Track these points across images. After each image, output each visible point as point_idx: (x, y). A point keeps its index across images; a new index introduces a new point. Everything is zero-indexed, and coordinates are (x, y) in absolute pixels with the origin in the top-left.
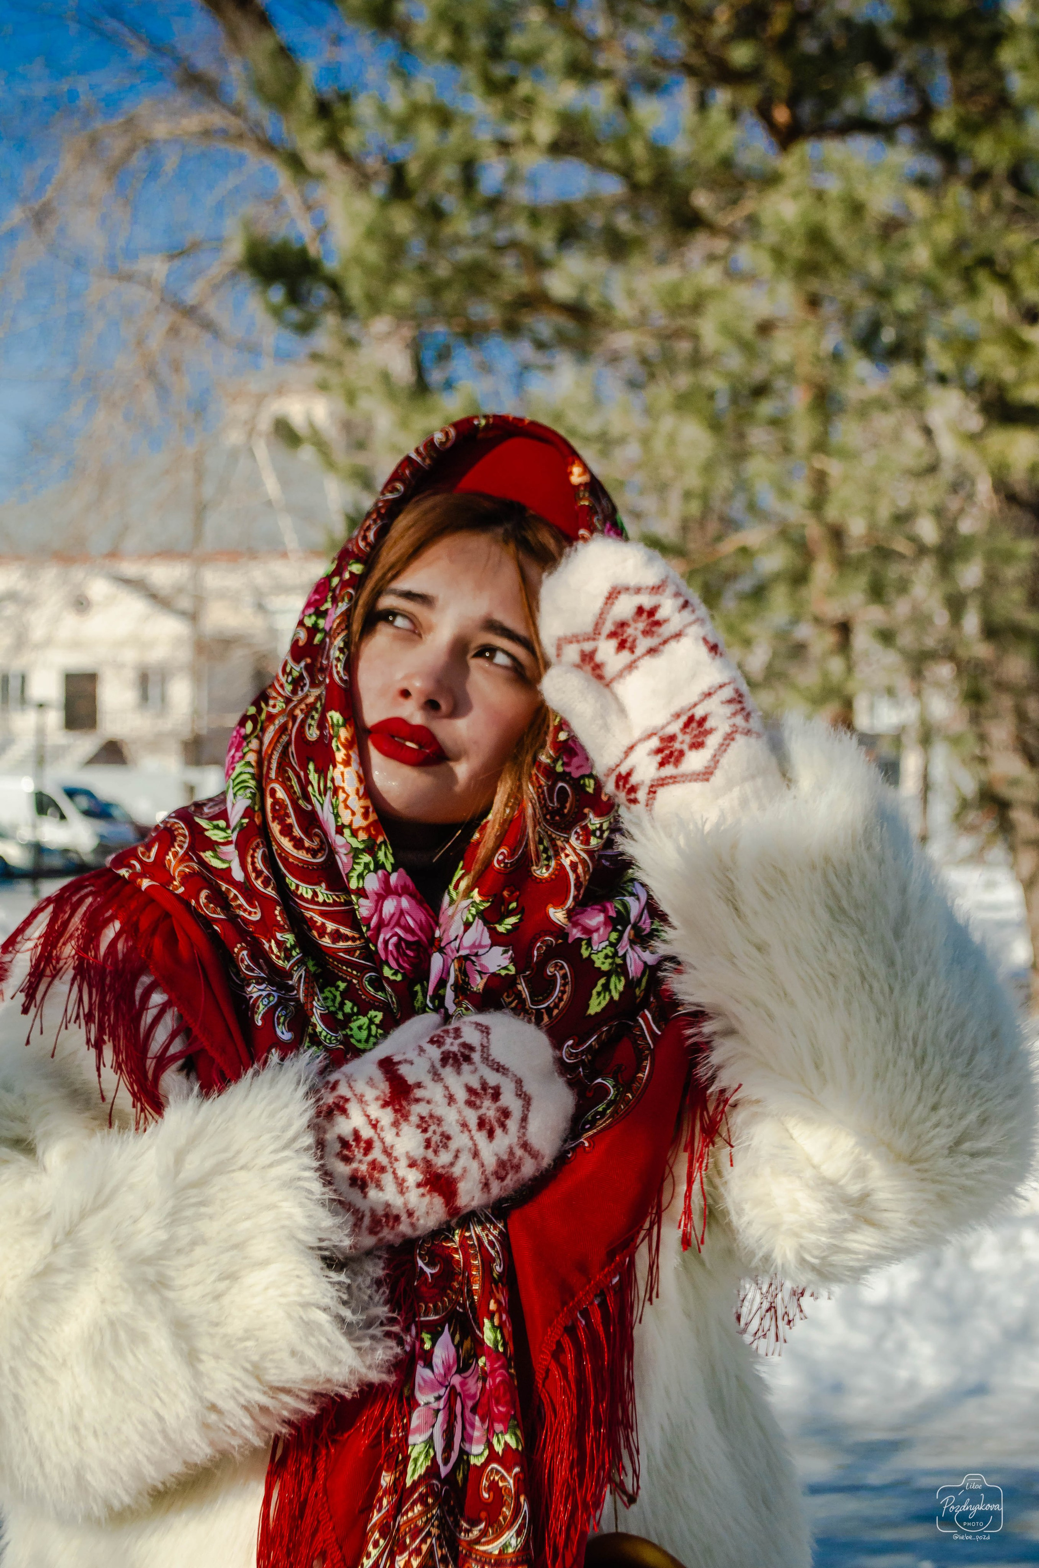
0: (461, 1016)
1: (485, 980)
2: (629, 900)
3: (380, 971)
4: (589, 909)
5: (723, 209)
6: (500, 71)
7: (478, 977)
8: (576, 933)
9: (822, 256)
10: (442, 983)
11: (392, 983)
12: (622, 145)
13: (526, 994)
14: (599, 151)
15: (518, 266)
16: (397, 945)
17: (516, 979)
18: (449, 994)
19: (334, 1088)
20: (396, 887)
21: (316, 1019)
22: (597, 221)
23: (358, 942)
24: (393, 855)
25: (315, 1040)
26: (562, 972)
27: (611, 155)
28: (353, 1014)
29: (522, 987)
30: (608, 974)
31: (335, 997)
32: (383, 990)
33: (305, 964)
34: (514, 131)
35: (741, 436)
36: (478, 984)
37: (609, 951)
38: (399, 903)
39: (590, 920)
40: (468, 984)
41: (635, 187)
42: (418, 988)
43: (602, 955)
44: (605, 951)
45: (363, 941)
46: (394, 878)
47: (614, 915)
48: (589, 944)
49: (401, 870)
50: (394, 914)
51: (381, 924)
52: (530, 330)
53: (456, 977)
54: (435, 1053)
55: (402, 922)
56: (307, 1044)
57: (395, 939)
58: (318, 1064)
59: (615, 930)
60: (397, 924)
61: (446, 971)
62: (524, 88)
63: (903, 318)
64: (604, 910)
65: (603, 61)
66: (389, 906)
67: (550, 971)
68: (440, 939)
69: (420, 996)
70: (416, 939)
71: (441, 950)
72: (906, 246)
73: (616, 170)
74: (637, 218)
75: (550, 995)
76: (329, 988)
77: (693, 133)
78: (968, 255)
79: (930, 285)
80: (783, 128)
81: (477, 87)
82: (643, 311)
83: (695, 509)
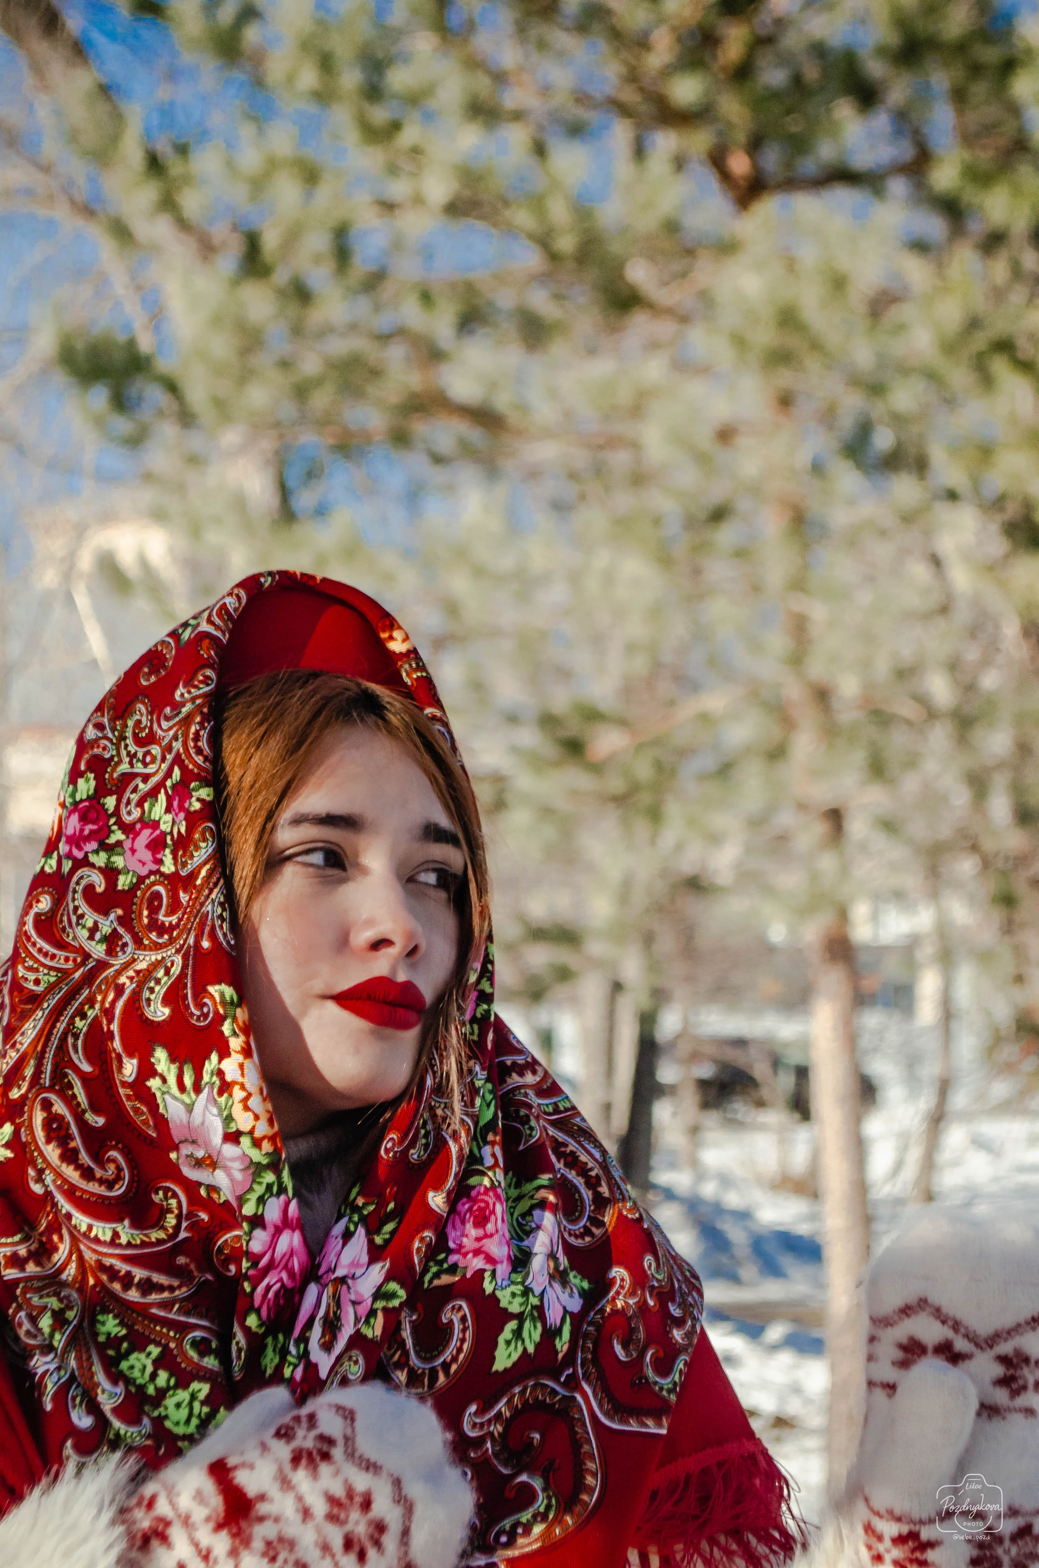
5: (666, 284)
6: (379, 115)
9: (794, 342)
12: (537, 203)
13: (410, 1344)
14: (508, 213)
15: (407, 359)
16: (277, 1293)
19: (150, 1506)
20: (292, 1219)
22: (507, 301)
23: (177, 1293)
26: (460, 1314)
28: (170, 1388)
29: (407, 1334)
31: (145, 1366)
34: (399, 189)
35: (697, 572)
38: (292, 1240)
40: (339, 1319)
41: (554, 257)
42: (268, 1340)
46: (292, 1208)
50: (285, 1254)
51: (271, 1265)
52: (424, 441)
54: (283, 1450)
57: (278, 1286)
60: (285, 1266)
62: (409, 135)
63: (898, 420)
65: (511, 99)
66: (283, 1243)
67: (445, 1317)
68: (318, 1266)
69: (269, 1351)
71: (318, 1279)
72: (900, 328)
73: (531, 237)
74: (558, 297)
75: (446, 1347)
77: (629, 189)
78: (980, 341)
79: (932, 376)
80: (742, 182)
81: (352, 136)
82: (568, 414)
83: (640, 665)
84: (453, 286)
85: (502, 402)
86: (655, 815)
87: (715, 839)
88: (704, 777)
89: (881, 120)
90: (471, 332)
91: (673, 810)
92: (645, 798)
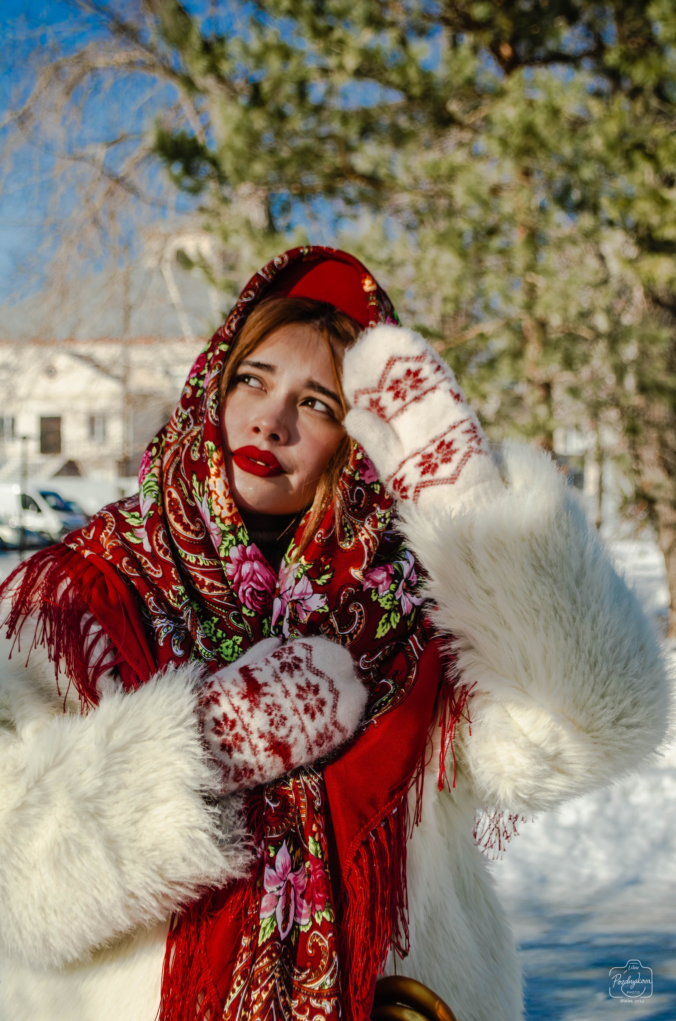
0: (293, 639)
1: (309, 615)
2: (403, 563)
3: (240, 610)
4: (377, 569)
5: (468, 112)
6: (322, 23)
7: (304, 614)
8: (368, 585)
9: (532, 143)
10: (281, 618)
11: (248, 618)
12: (402, 70)
13: (335, 624)
14: (386, 75)
15: (334, 150)
16: (251, 594)
17: (329, 615)
18: (286, 625)
19: (210, 686)
20: (250, 555)
21: (198, 642)
22: (386, 120)
23: (226, 592)
24: (248, 534)
25: (198, 655)
26: (359, 610)
27: (394, 77)
28: (223, 638)
29: (333, 620)
30: (389, 612)
31: (211, 627)
32: (242, 622)
33: (191, 606)
34: (331, 62)
35: (480, 261)
36: (305, 618)
37: (390, 596)
38: (252, 565)
39: (377, 576)
40: (298, 618)
41: (410, 98)
42: (265, 621)
43: (385, 599)
44: (387, 597)
45: (229, 590)
46: (248, 550)
47: (393, 573)
48: (377, 592)
49: (253, 544)
50: (249, 573)
51: (241, 580)
52: (343, 192)
53: (290, 613)
54: (276, 663)
55: (255, 578)
56: (193, 658)
57: (250, 589)
58: (199, 671)
59: (393, 582)
60: (252, 580)
61: (283, 609)
62: (338, 33)
63: (585, 184)
64: (386, 570)
65: (389, 16)
66: (246, 568)
67: (351, 609)
68: (279, 589)
69: (266, 627)
70: (264, 589)
71: (280, 596)
72: (587, 137)
73: (398, 87)
74: (412, 118)
75: (351, 625)
76: (207, 621)
77: (449, 62)
78: (628, 142)
79: (603, 162)
80: (507, 60)
81: (307, 33)
82: (416, 179)
83: (449, 308)
84: (358, 113)
85: (382, 173)
87: (485, 398)
88: (481, 366)
89: (579, 30)
90: (366, 137)
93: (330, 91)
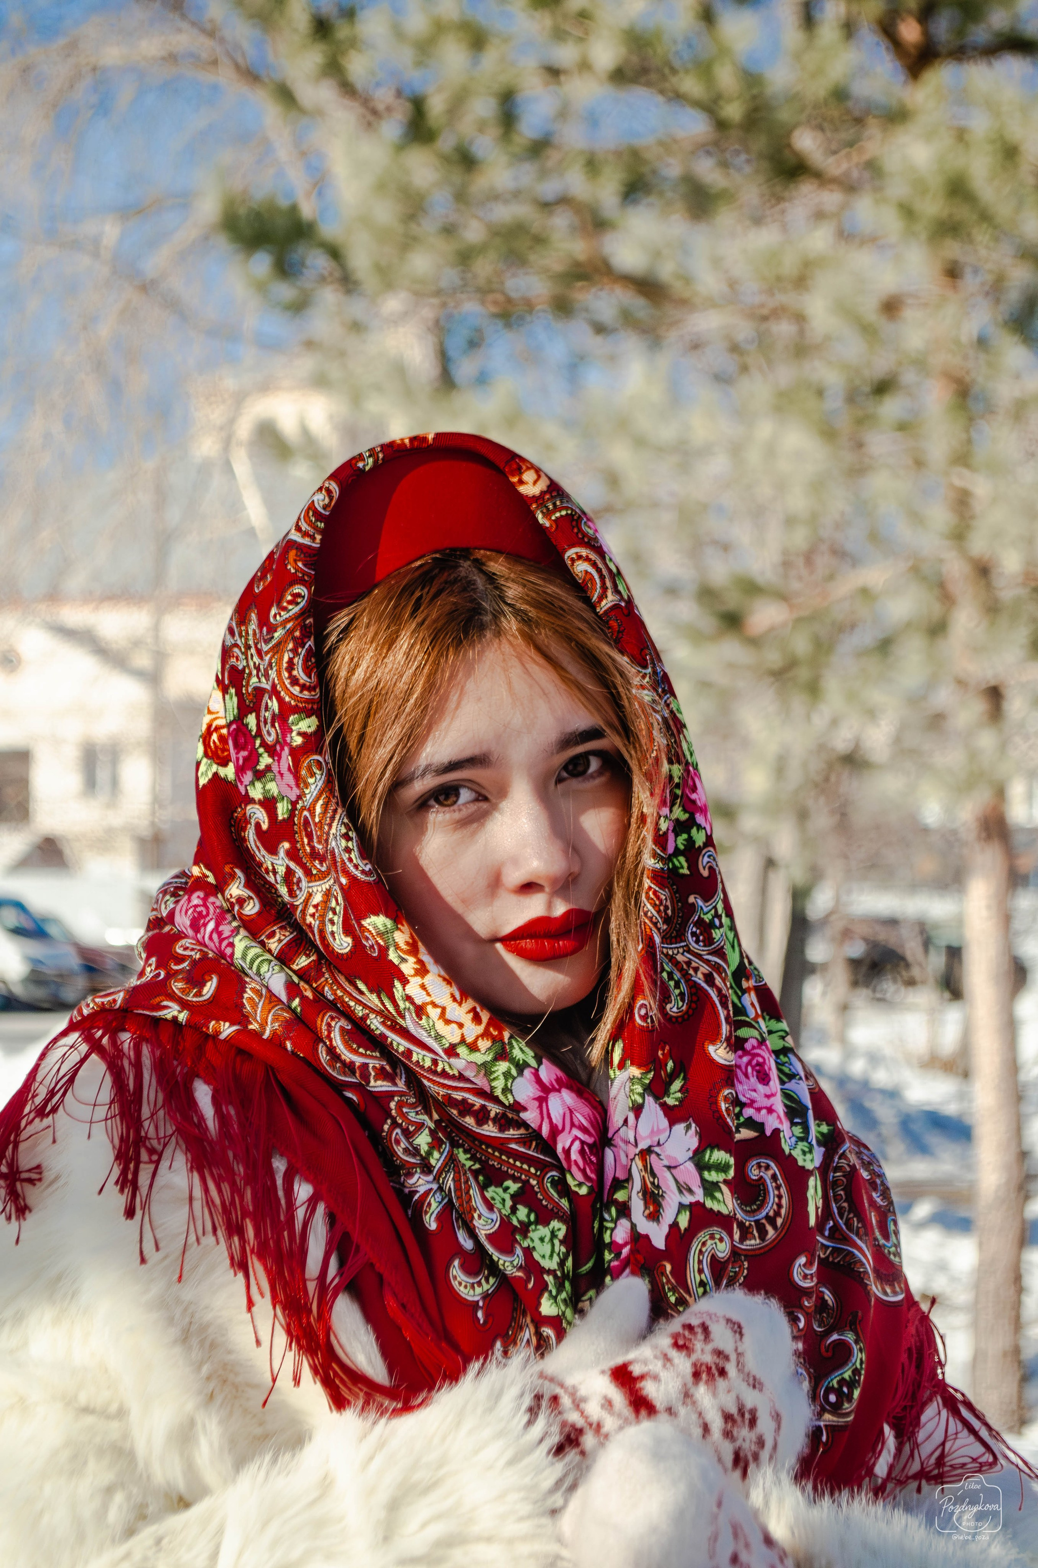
5: (834, 153)
9: (964, 213)
10: (617, 1184)
12: (705, 69)
14: (675, 80)
15: (573, 229)
16: (582, 1152)
18: (637, 1205)
22: (673, 169)
26: (769, 1173)
27: (691, 85)
28: (531, 1223)
31: (504, 1200)
34: (565, 55)
35: (859, 445)
40: (659, 1188)
41: (721, 125)
43: (799, 1150)
51: (555, 1131)
52: (587, 310)
57: (577, 1145)
60: (573, 1126)
67: (753, 1173)
70: (593, 1139)
73: (698, 104)
74: (724, 165)
75: (764, 1202)
76: (494, 1188)
77: (797, 56)
80: (912, 51)
82: (733, 284)
83: (800, 538)
84: (619, 153)
85: (666, 272)
86: (814, 689)
87: (871, 714)
88: (862, 653)
90: (635, 202)
91: (832, 685)
92: (803, 673)
93: (563, 113)
